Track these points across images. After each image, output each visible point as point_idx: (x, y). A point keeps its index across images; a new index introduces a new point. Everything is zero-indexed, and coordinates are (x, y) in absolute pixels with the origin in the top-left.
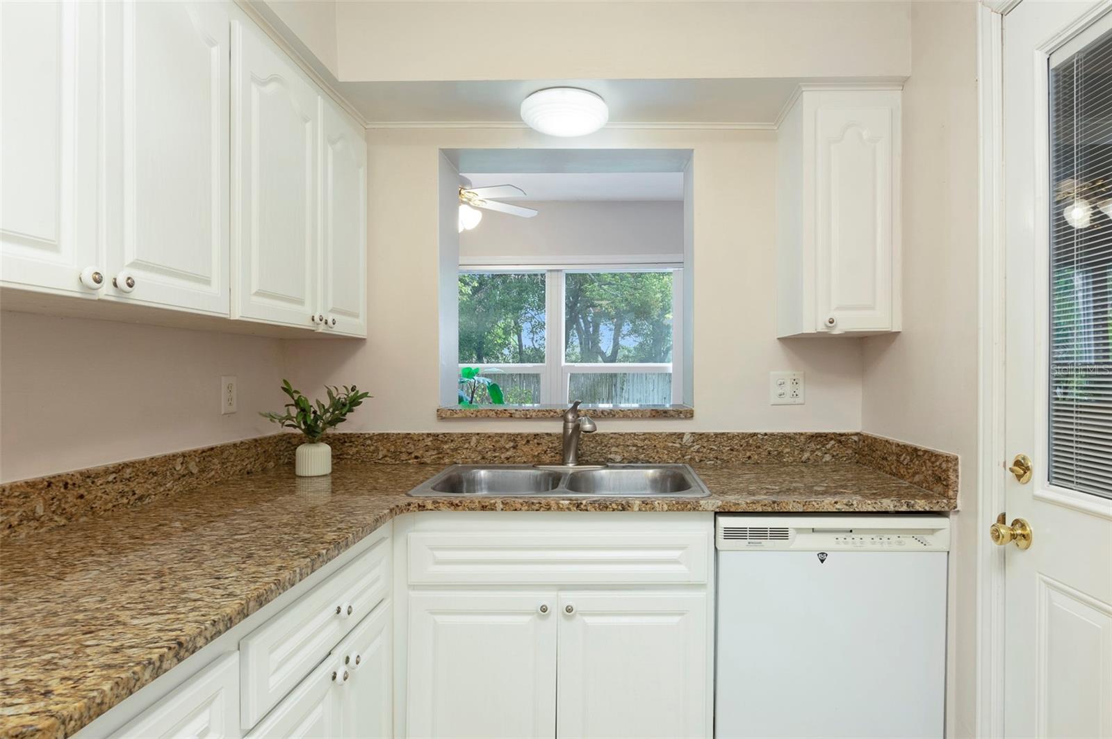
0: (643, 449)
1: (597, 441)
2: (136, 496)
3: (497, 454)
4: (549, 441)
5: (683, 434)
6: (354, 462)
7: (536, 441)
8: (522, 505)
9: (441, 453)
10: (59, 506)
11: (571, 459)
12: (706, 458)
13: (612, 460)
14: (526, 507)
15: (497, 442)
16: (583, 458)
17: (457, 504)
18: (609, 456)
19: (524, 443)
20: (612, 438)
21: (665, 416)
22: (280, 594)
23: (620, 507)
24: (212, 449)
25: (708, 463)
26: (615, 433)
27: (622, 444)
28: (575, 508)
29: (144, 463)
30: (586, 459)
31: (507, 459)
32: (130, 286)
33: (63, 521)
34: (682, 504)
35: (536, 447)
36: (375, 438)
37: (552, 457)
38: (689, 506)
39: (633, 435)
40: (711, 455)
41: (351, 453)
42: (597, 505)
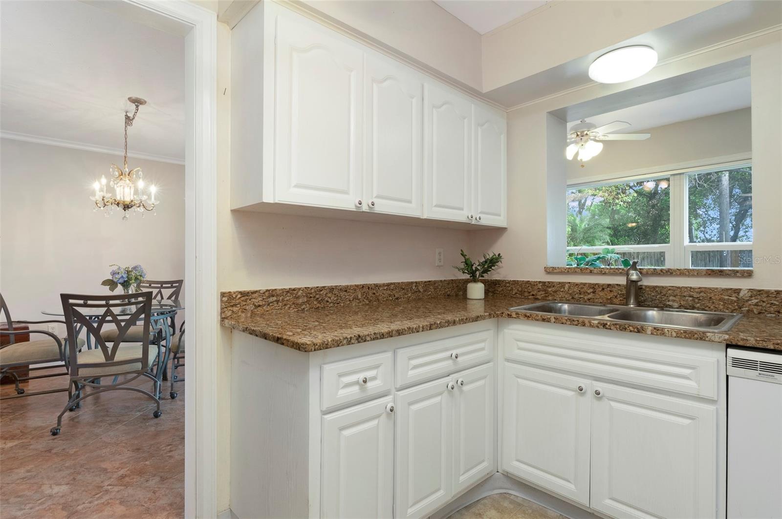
0: (699, 300)
1: (657, 291)
2: (395, 297)
3: (582, 296)
4: (619, 290)
5: (740, 290)
6: (501, 295)
7: (609, 289)
8: (567, 320)
9: (547, 293)
10: (366, 296)
11: (632, 301)
12: (766, 311)
13: (671, 307)
14: (569, 323)
15: (582, 288)
16: (646, 303)
17: (529, 316)
18: (668, 303)
19: (600, 290)
20: (670, 290)
21: (721, 275)
22: (410, 333)
23: (636, 330)
24: (430, 281)
25: (769, 315)
26: (673, 287)
27: (679, 294)
28: (602, 327)
29: (399, 283)
30: (648, 304)
31: (589, 300)
32: (373, 205)
33: (367, 302)
34: (690, 333)
35: (609, 293)
36: (511, 283)
37: (621, 300)
38: (696, 336)
39: (689, 289)
40: (772, 309)
41: (499, 290)
42: (618, 326)
